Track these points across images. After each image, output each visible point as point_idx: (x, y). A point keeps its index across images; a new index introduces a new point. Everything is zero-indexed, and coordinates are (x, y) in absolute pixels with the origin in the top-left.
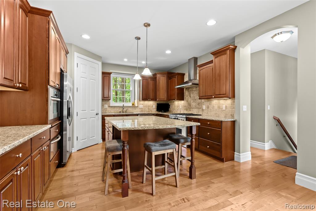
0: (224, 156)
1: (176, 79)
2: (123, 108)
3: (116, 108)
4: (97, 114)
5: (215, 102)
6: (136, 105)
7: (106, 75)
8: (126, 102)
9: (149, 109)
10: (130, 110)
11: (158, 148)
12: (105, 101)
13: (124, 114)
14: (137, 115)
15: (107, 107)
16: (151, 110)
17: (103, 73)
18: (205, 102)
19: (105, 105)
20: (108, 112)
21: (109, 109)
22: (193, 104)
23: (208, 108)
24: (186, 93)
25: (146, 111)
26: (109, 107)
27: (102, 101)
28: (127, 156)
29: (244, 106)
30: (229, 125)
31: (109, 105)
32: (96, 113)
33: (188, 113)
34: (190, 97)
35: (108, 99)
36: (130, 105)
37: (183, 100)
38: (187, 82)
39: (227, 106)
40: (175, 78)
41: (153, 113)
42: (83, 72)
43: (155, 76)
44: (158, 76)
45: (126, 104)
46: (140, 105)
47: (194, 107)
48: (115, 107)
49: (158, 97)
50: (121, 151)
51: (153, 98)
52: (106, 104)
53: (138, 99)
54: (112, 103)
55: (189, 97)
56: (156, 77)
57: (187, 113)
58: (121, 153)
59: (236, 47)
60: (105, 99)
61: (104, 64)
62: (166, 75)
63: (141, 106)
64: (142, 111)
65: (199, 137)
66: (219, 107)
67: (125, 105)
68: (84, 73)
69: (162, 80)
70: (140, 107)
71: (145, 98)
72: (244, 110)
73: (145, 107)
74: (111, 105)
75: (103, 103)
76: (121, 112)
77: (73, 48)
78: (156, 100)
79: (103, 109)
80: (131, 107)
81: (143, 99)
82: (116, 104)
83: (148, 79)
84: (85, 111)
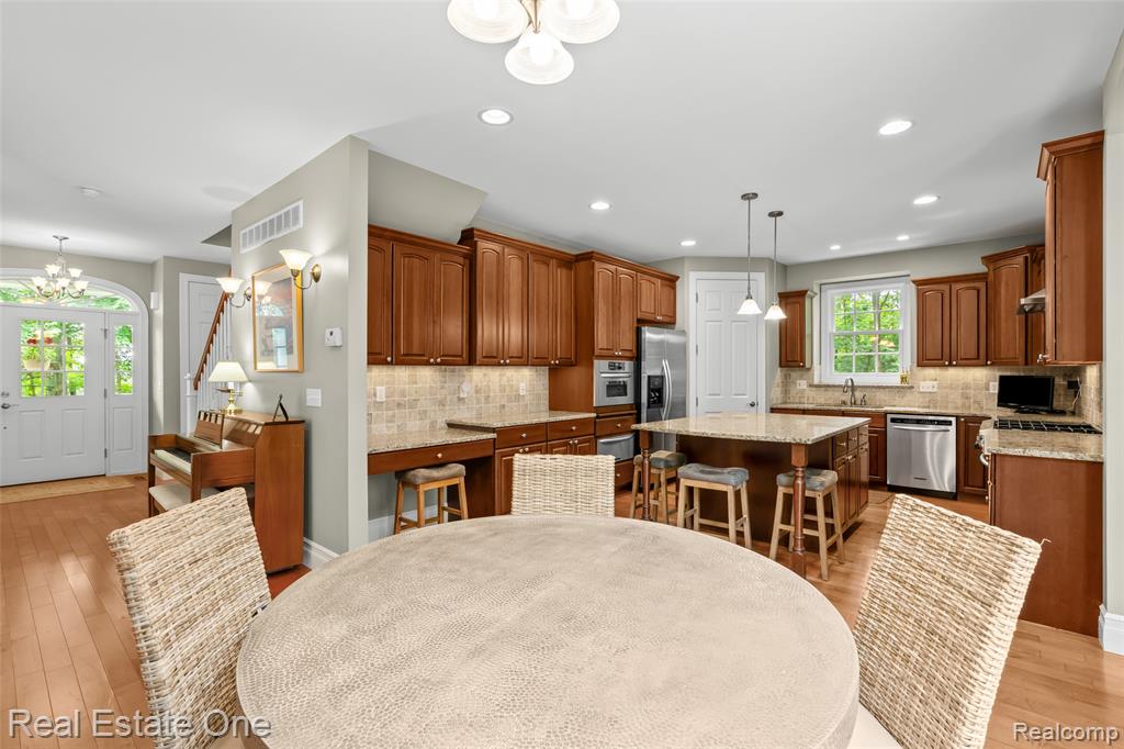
2: (854, 392)
3: (831, 389)
4: (752, 405)
7: (792, 301)
8: (880, 370)
9: (969, 398)
12: (790, 369)
15: (804, 387)
16: (977, 403)
17: (784, 297)
19: (798, 381)
20: (808, 400)
21: (811, 393)
25: (951, 406)
26: (811, 386)
31: (811, 382)
32: (749, 402)
35: (798, 364)
36: (893, 379)
42: (711, 310)
44: (992, 267)
46: (924, 380)
48: (829, 386)
49: (991, 349)
52: (801, 378)
53: (913, 362)
54: (830, 375)
56: (987, 274)
59: (1102, 132)
60: (791, 364)
62: (1021, 262)
63: (926, 386)
69: (1007, 284)
70: (921, 390)
71: (931, 356)
73: (945, 388)
74: (816, 382)
75: (794, 374)
76: (844, 403)
77: (687, 265)
78: (987, 365)
79: (793, 392)
80: (891, 387)
81: (923, 360)
82: (841, 378)
83: (945, 288)
84: (719, 395)
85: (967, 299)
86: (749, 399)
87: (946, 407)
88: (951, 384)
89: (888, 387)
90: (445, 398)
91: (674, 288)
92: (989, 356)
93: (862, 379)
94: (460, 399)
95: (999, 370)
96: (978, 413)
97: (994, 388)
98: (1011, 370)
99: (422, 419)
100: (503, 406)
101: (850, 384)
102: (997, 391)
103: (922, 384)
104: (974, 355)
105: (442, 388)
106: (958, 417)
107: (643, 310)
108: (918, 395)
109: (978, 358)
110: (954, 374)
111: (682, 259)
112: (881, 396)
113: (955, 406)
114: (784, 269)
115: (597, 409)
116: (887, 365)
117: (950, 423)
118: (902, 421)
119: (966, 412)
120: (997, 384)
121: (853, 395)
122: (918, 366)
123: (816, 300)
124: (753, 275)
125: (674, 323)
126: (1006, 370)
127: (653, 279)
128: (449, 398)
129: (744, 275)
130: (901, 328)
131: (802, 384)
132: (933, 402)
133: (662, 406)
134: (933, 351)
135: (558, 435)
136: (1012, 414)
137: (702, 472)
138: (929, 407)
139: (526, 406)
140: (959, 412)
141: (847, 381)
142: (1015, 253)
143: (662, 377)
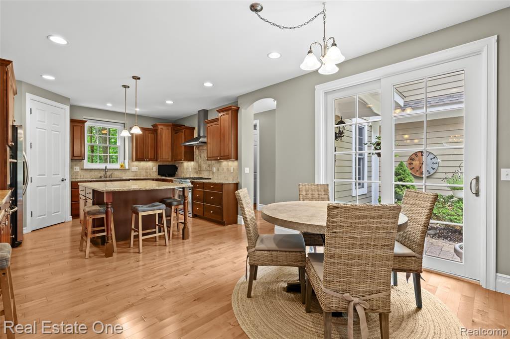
0: (225, 220)
1: (183, 135)
2: (106, 172)
3: (93, 171)
4: (63, 181)
5: (225, 163)
6: (127, 168)
7: (77, 125)
8: (110, 162)
9: (147, 173)
10: (117, 174)
11: (146, 208)
12: (76, 161)
13: (107, 179)
14: (129, 180)
15: (79, 170)
16: (150, 174)
17: (73, 122)
18: (215, 163)
19: (74, 167)
20: (80, 176)
21: (82, 173)
22: (204, 166)
23: (218, 170)
24: (196, 152)
25: (142, 176)
26: (82, 169)
27: (71, 161)
28: (111, 218)
29: (246, 168)
30: (232, 187)
31: (82, 167)
32: (61, 179)
33: (199, 177)
34: (201, 157)
35: (81, 158)
37: (193, 160)
38: (197, 139)
39: (235, 168)
40: (182, 132)
41: (152, 178)
42: (39, 121)
43: (156, 128)
44: (160, 127)
45: (110, 166)
46: (133, 166)
47: (205, 169)
48: (92, 169)
49: (160, 156)
50: (104, 214)
51: (153, 158)
52: (76, 165)
53: (129, 159)
54: (87, 164)
55: (199, 157)
56: (157, 130)
57: (197, 177)
58: (104, 216)
59: (239, 108)
60: (76, 158)
61: (73, 108)
62: (170, 128)
63: (134, 169)
64: (136, 175)
65: (204, 203)
66: (228, 170)
67: (108, 168)
68: (42, 122)
69: (165, 134)
70: (132, 170)
71: (140, 157)
72: (246, 172)
73: (140, 169)
74: (85, 167)
75: (72, 164)
76: (102, 177)
77: (23, 87)
78: (154, 161)
79: (71, 173)
80: (117, 169)
81: (137, 158)
84: (44, 175)
92: (158, 158)
95: (158, 163)
97: (155, 169)
108: (130, 172)
110: (143, 164)
111: (20, 82)
120: (157, 167)
126: (161, 163)
137: (149, 207)
141: (103, 167)
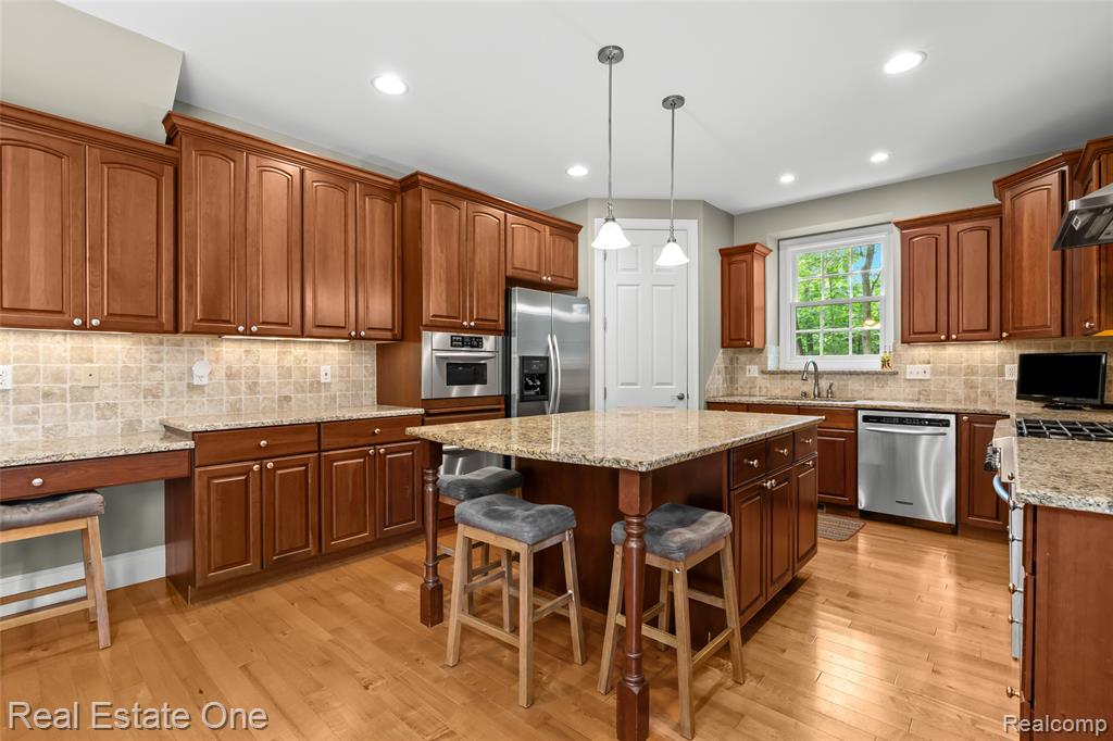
4: (681, 398)
7: (736, 259)
8: (854, 352)
9: (974, 387)
15: (757, 375)
17: (726, 253)
19: (748, 367)
20: (760, 392)
21: (763, 382)
25: (950, 398)
26: (763, 372)
31: (763, 367)
32: (677, 394)
36: (871, 362)
42: (624, 270)
46: (913, 363)
48: (786, 373)
49: (1009, 315)
51: (979, 326)
52: (751, 362)
56: (1000, 206)
60: (736, 344)
63: (915, 371)
64: (924, 395)
68: (631, 270)
69: (1033, 215)
70: (908, 377)
71: (920, 328)
73: (941, 373)
74: (771, 366)
75: (743, 358)
76: (805, 395)
77: (591, 210)
78: (1001, 339)
79: (741, 382)
80: (867, 373)
81: (910, 336)
82: (799, 363)
83: (941, 230)
84: (635, 384)
85: (972, 245)
86: (676, 389)
87: (943, 401)
88: (950, 368)
89: (863, 373)
90: (160, 383)
91: (575, 241)
92: (1005, 326)
93: (827, 362)
94: (192, 387)
95: (1018, 347)
96: (989, 409)
97: (1012, 373)
98: (1038, 347)
99: (104, 417)
100: (287, 399)
101: (811, 368)
102: (1016, 379)
103: (909, 368)
104: (982, 324)
105: (153, 369)
106: (958, 415)
107: (518, 265)
108: (904, 384)
109: (988, 329)
110: (953, 353)
111: (585, 202)
112: (854, 385)
113: (954, 398)
114: (729, 219)
115: (426, 403)
116: (864, 343)
117: (946, 424)
118: (879, 420)
119: (971, 408)
120: (1016, 367)
121: (817, 384)
122: (903, 342)
123: (771, 260)
124: (678, 223)
125: (576, 289)
126: (1030, 346)
127: (536, 225)
128: (167, 386)
129: (666, 223)
130: (882, 294)
131: (753, 371)
132: (924, 393)
133: (548, 399)
134: (924, 321)
135: (343, 441)
136: (1039, 410)
138: (918, 400)
139: (334, 398)
140: (961, 407)
141: (807, 365)
142: (1044, 169)
143: (547, 359)
